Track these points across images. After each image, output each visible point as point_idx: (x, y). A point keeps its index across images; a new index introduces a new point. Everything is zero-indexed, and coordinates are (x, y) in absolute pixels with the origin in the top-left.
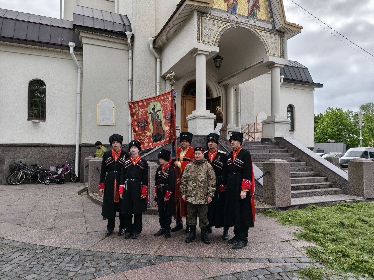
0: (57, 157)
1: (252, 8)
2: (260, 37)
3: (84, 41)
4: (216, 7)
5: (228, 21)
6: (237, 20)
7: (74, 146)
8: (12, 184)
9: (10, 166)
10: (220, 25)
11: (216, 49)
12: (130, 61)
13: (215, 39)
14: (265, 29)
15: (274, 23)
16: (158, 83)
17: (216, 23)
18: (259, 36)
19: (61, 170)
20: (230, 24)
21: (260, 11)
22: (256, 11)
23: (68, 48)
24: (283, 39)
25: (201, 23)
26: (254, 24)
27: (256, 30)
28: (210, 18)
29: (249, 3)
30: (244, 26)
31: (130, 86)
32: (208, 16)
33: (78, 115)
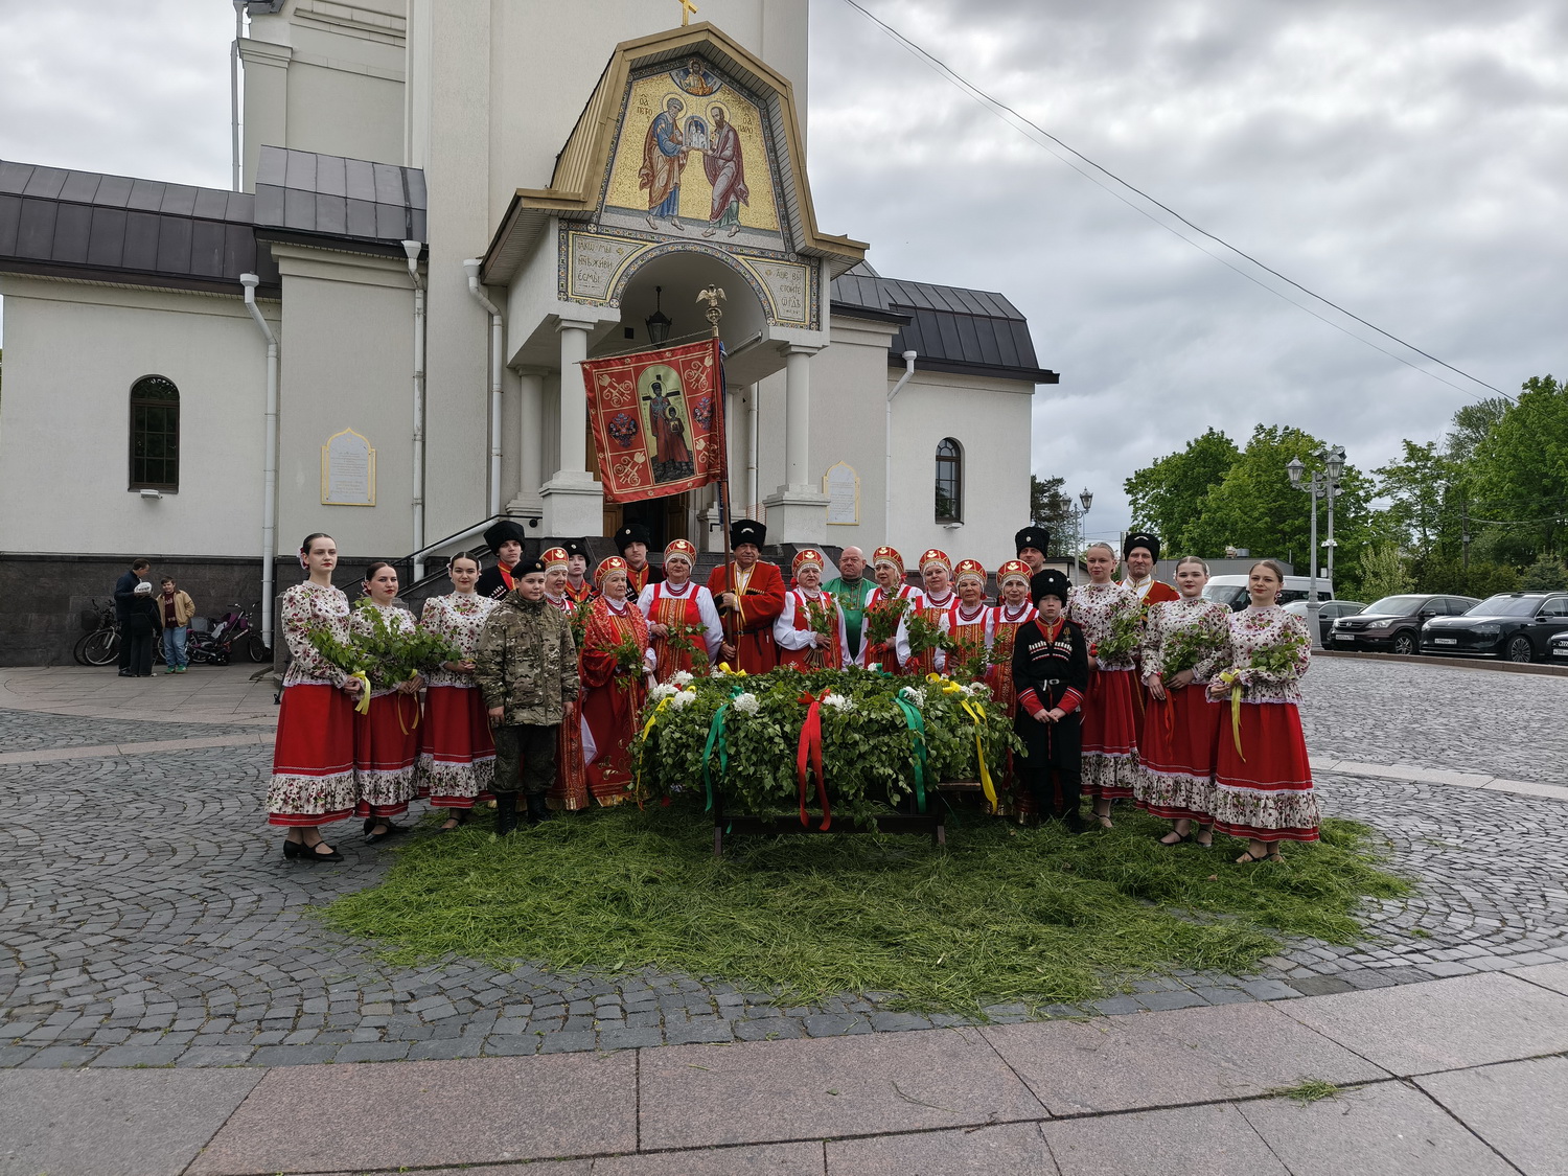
0: (213, 593)
1: (725, 197)
2: (747, 276)
3: (283, 268)
4: (614, 203)
5: (651, 236)
6: (675, 232)
7: (258, 563)
8: (90, 664)
9: (83, 615)
10: (627, 250)
11: (615, 316)
12: (419, 321)
13: (611, 289)
14: (763, 253)
15: (791, 235)
16: (496, 387)
17: (615, 247)
18: (742, 271)
19: (221, 627)
20: (656, 245)
21: (747, 205)
22: (735, 204)
23: (241, 288)
24: (819, 276)
25: (570, 249)
26: (730, 241)
27: (734, 256)
28: (597, 233)
29: (713, 185)
30: (698, 249)
31: (417, 393)
32: (592, 228)
33: (270, 476)
